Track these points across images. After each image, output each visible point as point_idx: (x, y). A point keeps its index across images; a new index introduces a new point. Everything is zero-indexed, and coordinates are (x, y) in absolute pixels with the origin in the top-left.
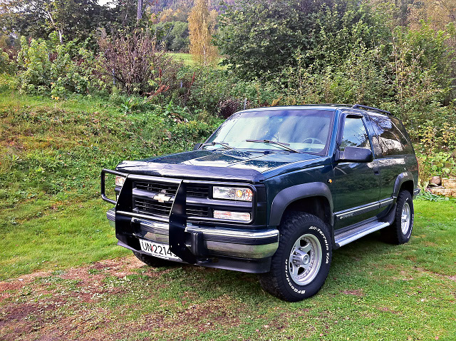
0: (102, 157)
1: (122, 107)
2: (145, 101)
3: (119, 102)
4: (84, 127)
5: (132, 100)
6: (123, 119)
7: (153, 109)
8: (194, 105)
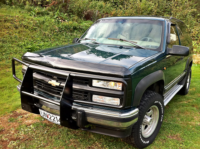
0: (20, 41)
1: (32, 13)
2: (44, 10)
3: (30, 10)
4: (10, 24)
5: (37, 9)
6: (32, 20)
7: (48, 14)
8: (70, 12)
